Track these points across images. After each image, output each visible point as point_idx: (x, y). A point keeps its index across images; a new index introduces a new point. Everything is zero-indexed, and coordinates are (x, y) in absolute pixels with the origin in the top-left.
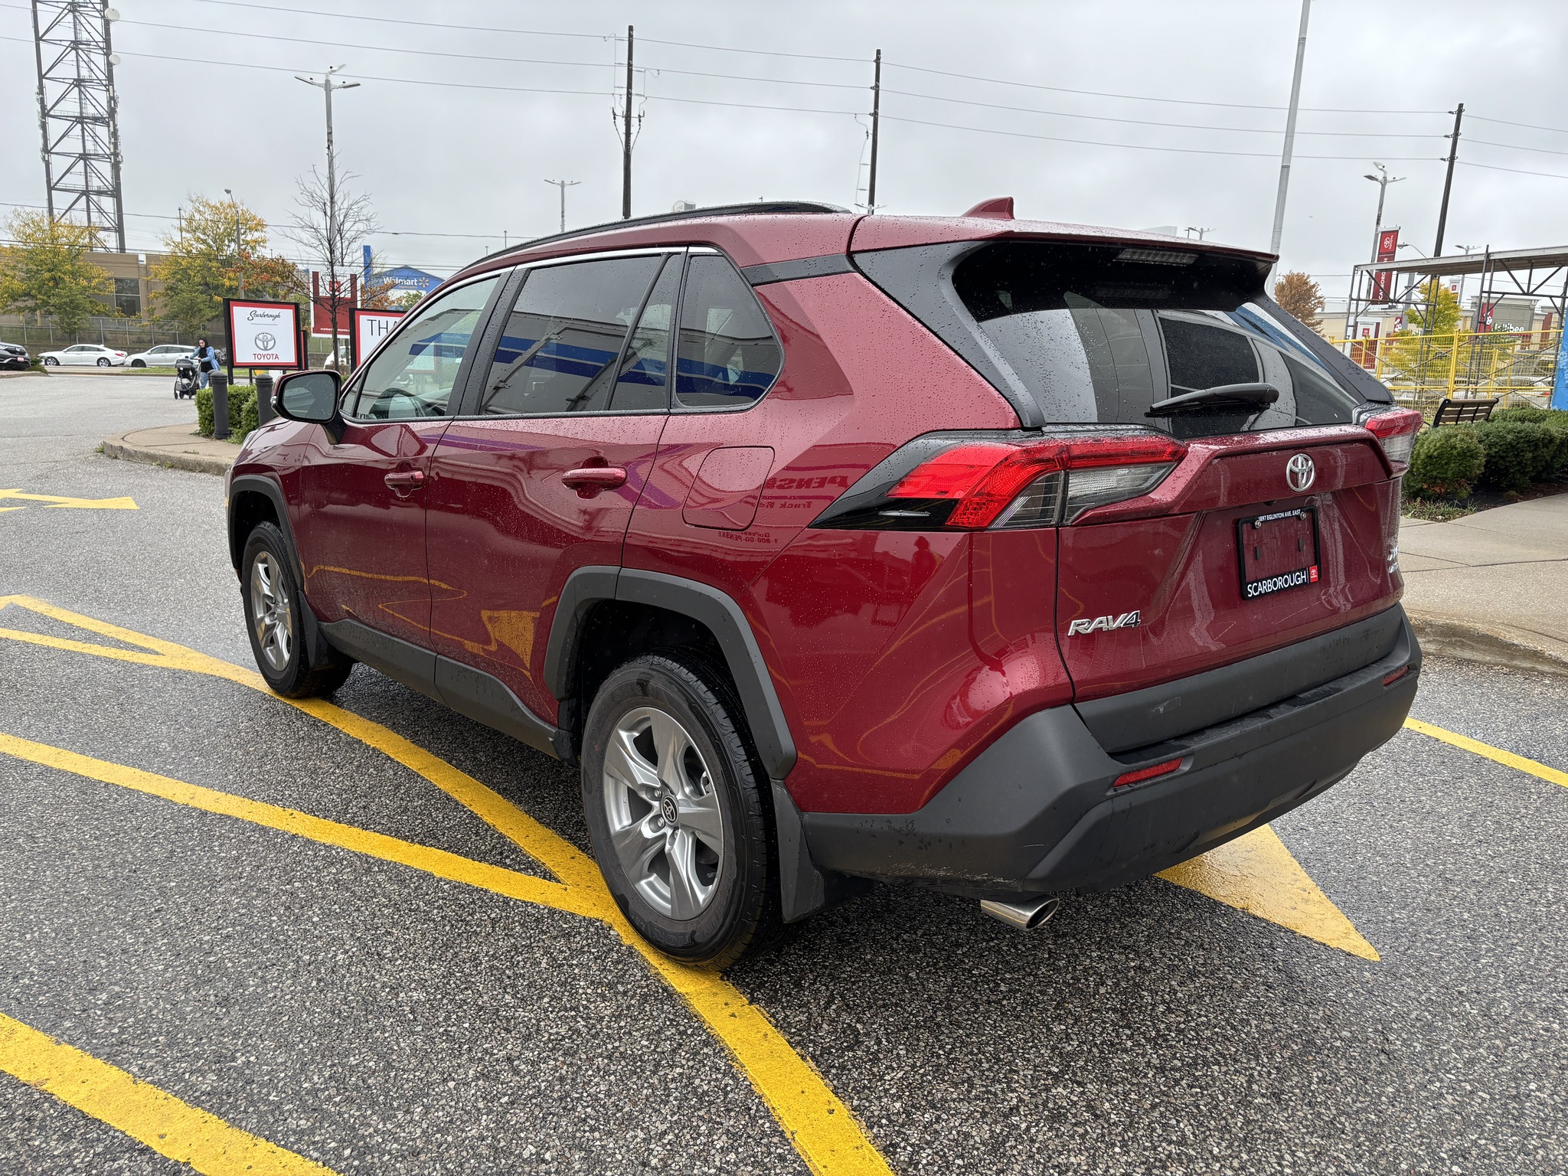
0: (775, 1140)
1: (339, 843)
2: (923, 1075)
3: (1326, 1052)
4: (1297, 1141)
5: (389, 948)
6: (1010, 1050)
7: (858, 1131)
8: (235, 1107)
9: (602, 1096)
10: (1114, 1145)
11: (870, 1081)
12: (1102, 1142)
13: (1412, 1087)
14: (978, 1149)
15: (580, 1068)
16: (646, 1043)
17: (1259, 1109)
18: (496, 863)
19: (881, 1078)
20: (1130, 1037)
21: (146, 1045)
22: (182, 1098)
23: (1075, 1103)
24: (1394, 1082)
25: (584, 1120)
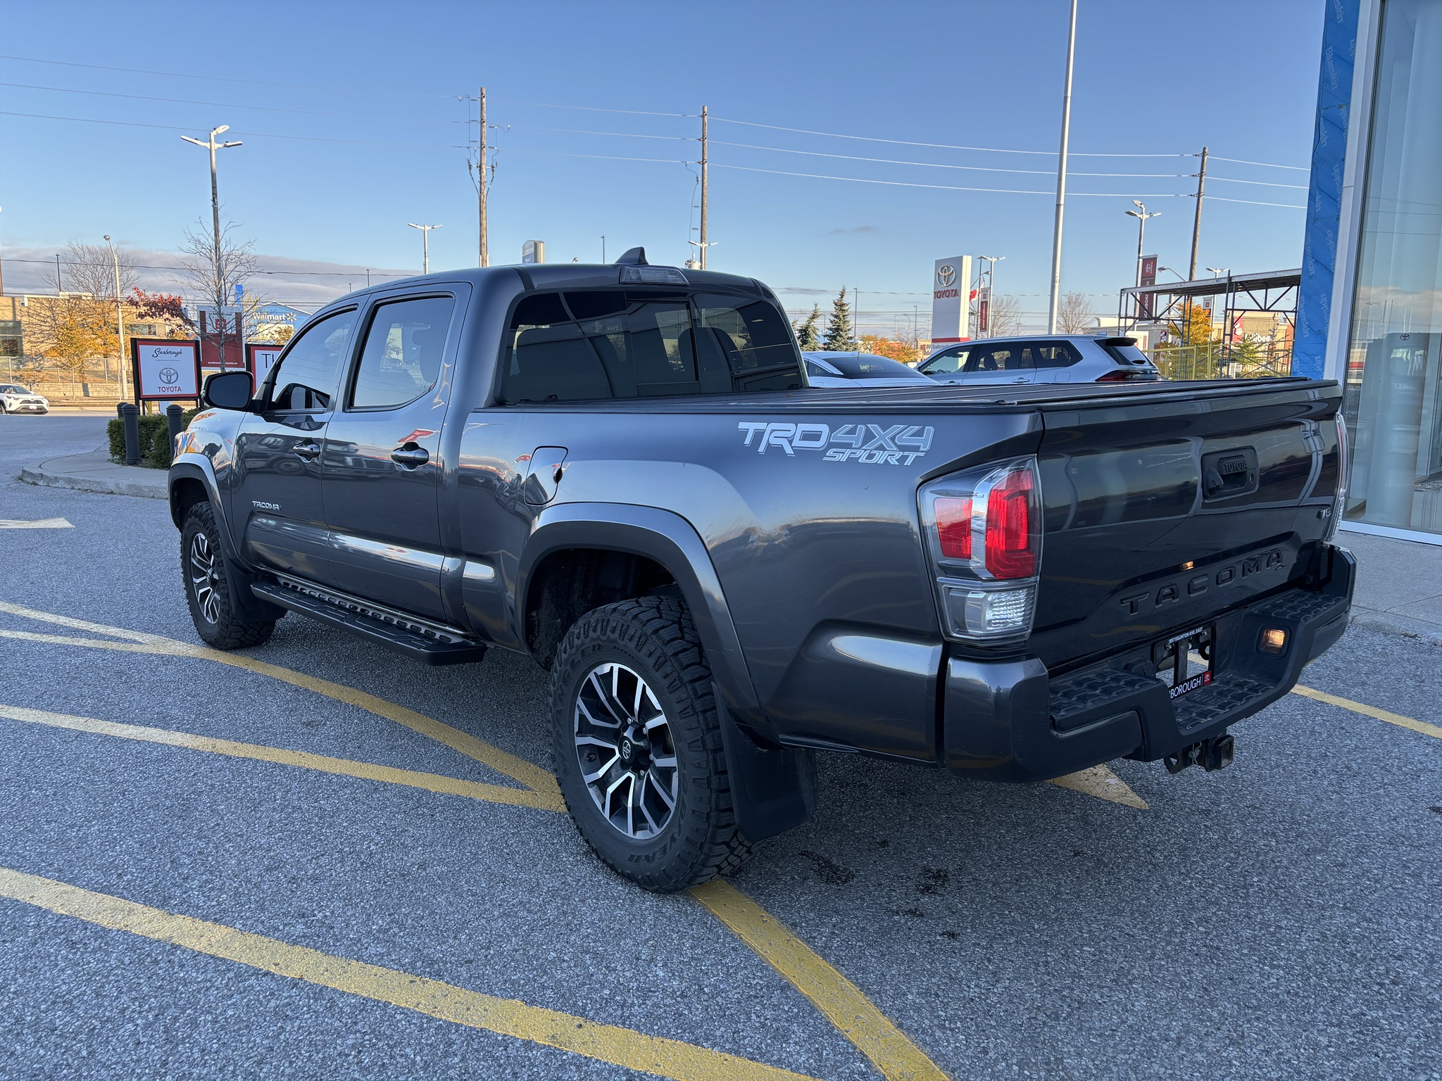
0: (729, 939)
1: (345, 772)
2: (828, 896)
3: (1111, 866)
4: (1092, 918)
11: (790, 901)
13: (1171, 883)
17: (1065, 901)
24: (1159, 881)
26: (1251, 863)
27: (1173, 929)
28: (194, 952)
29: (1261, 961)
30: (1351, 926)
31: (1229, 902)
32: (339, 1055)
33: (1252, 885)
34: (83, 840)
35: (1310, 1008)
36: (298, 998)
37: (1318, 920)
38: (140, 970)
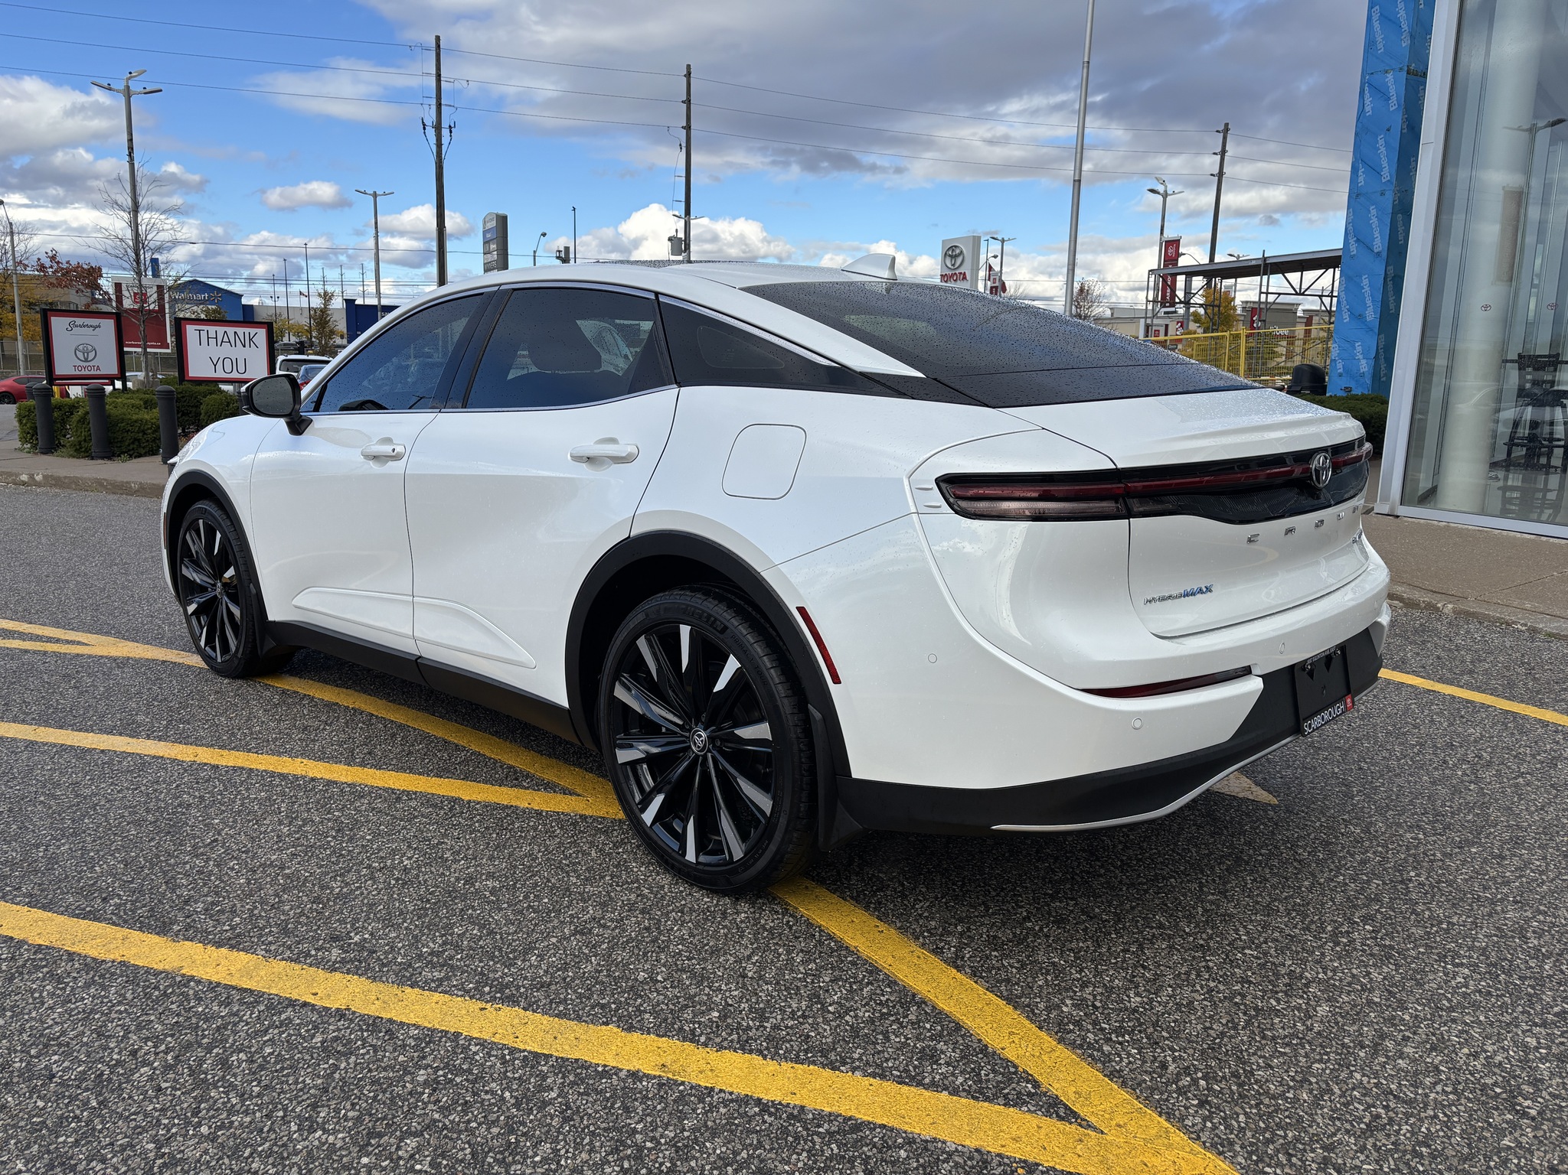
1: (358, 780)
4: (1246, 919)
7: (907, 941)
8: (368, 969)
9: (687, 937)
11: (904, 909)
13: (1322, 880)
15: (659, 921)
18: (515, 786)
22: (318, 967)
24: (1309, 878)
26: (1403, 856)
27: (1337, 928)
28: (211, 983)
29: (1442, 958)
30: (1527, 920)
31: (1390, 898)
32: (410, 1093)
33: (1410, 880)
34: (53, 860)
35: (1507, 1008)
36: (348, 1031)
37: (1490, 915)
38: (147, 1005)
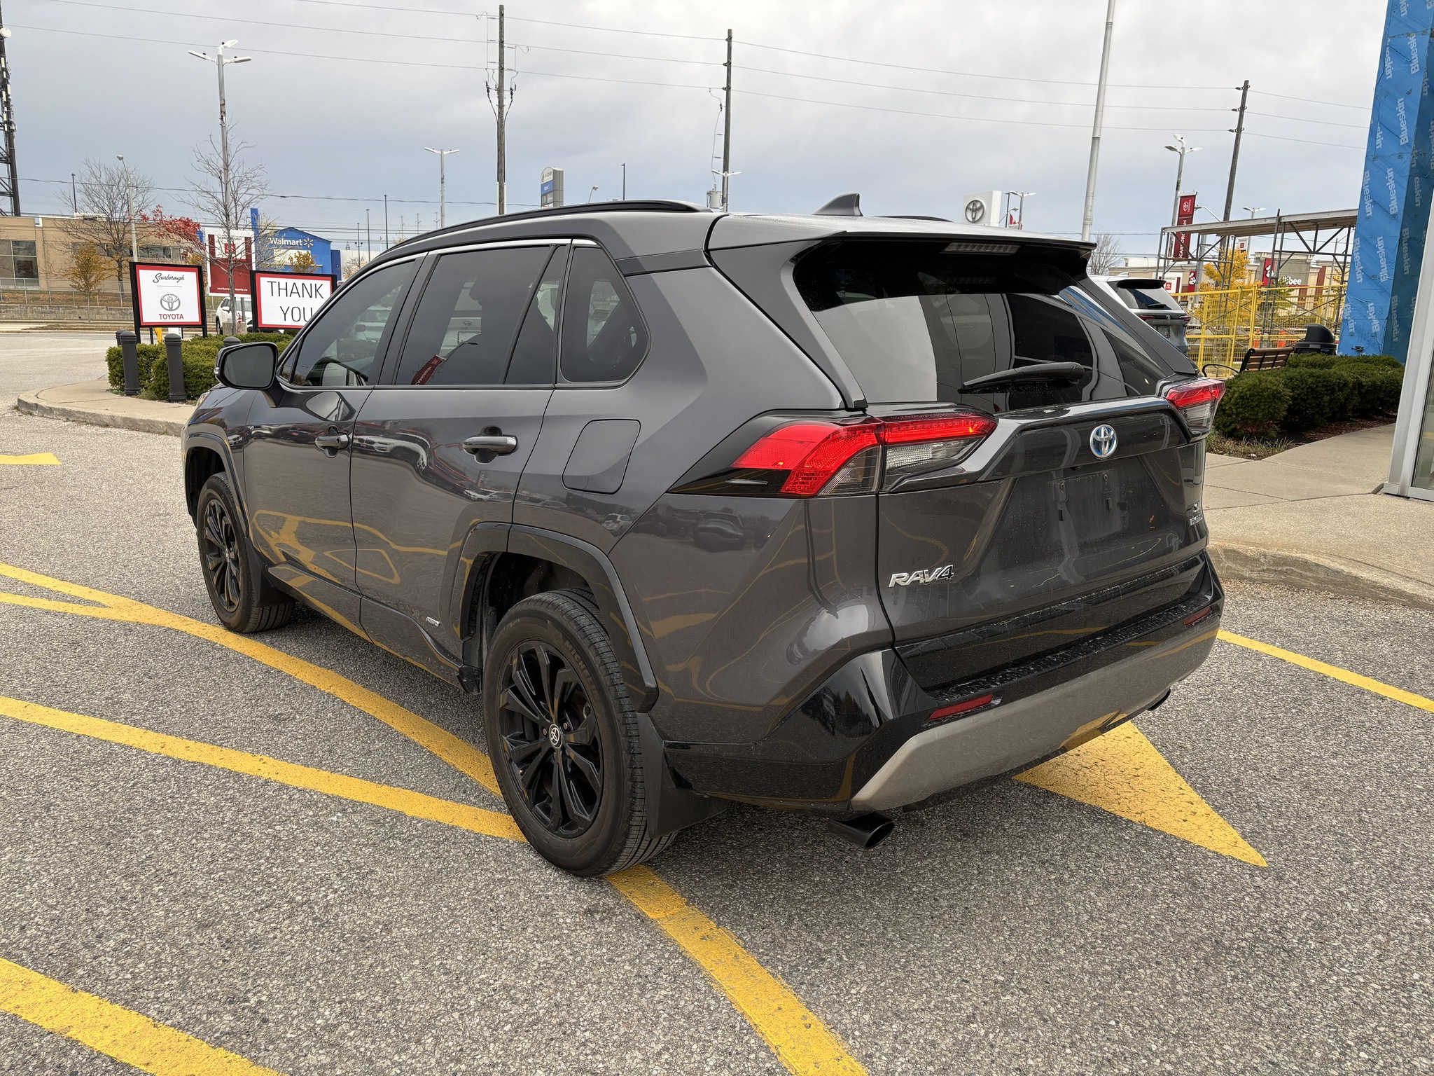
1: (310, 786)
3: (1235, 952)
4: (1222, 1035)
5: (376, 886)
6: (958, 961)
7: (835, 1043)
8: (254, 1045)
9: (598, 1020)
10: (1064, 1047)
11: (838, 995)
12: (1054, 1044)
14: (945, 1056)
15: (572, 993)
16: (629, 968)
18: (462, 801)
19: (848, 993)
20: (1062, 945)
21: (159, 990)
22: (203, 1040)
23: (1025, 1009)
24: (1296, 977)
25: (584, 1044)
28: (93, 1052)
31: (1391, 1012)
